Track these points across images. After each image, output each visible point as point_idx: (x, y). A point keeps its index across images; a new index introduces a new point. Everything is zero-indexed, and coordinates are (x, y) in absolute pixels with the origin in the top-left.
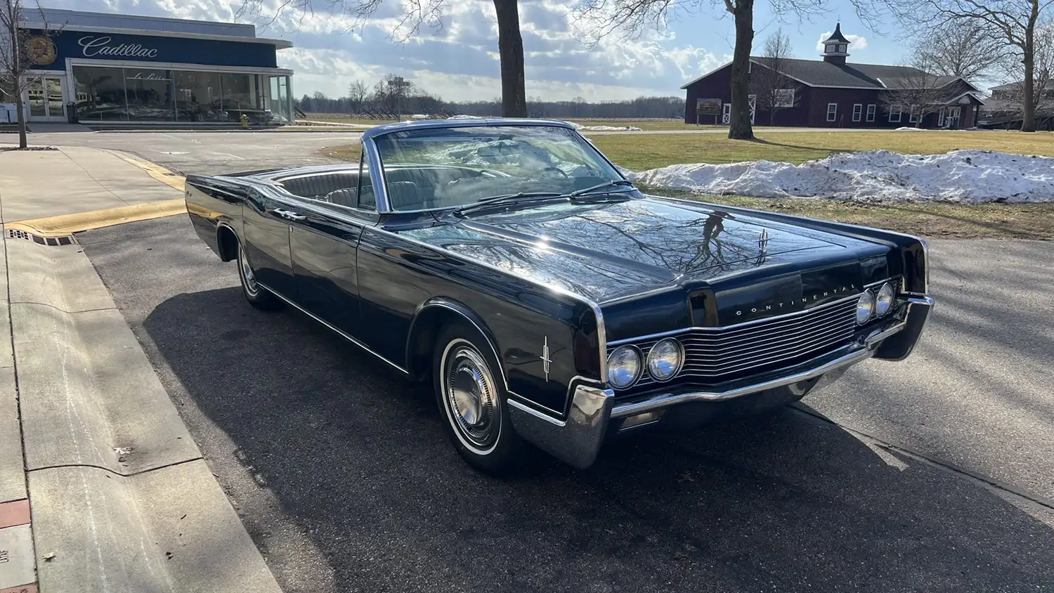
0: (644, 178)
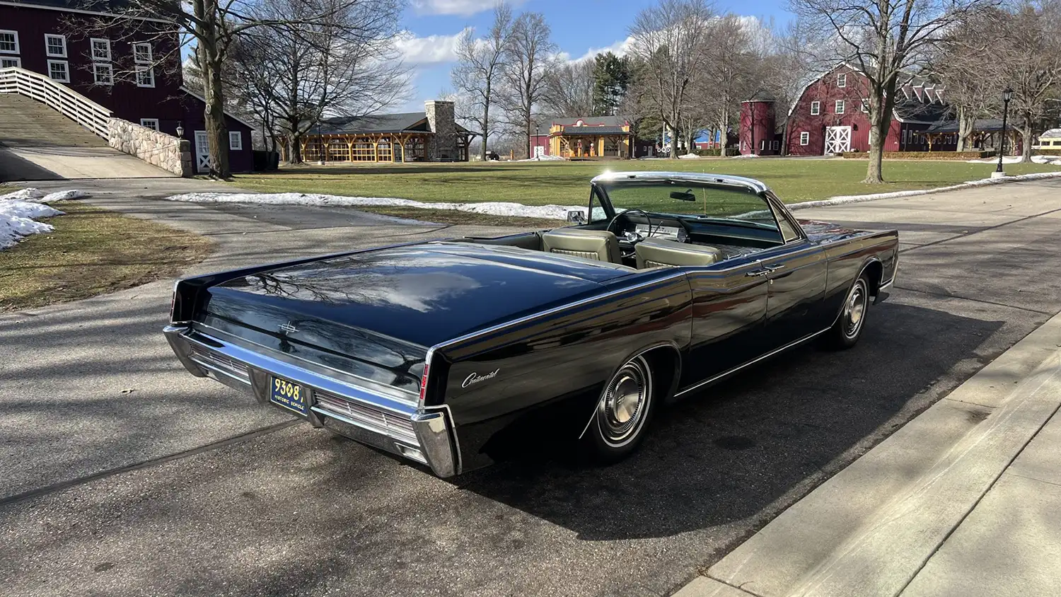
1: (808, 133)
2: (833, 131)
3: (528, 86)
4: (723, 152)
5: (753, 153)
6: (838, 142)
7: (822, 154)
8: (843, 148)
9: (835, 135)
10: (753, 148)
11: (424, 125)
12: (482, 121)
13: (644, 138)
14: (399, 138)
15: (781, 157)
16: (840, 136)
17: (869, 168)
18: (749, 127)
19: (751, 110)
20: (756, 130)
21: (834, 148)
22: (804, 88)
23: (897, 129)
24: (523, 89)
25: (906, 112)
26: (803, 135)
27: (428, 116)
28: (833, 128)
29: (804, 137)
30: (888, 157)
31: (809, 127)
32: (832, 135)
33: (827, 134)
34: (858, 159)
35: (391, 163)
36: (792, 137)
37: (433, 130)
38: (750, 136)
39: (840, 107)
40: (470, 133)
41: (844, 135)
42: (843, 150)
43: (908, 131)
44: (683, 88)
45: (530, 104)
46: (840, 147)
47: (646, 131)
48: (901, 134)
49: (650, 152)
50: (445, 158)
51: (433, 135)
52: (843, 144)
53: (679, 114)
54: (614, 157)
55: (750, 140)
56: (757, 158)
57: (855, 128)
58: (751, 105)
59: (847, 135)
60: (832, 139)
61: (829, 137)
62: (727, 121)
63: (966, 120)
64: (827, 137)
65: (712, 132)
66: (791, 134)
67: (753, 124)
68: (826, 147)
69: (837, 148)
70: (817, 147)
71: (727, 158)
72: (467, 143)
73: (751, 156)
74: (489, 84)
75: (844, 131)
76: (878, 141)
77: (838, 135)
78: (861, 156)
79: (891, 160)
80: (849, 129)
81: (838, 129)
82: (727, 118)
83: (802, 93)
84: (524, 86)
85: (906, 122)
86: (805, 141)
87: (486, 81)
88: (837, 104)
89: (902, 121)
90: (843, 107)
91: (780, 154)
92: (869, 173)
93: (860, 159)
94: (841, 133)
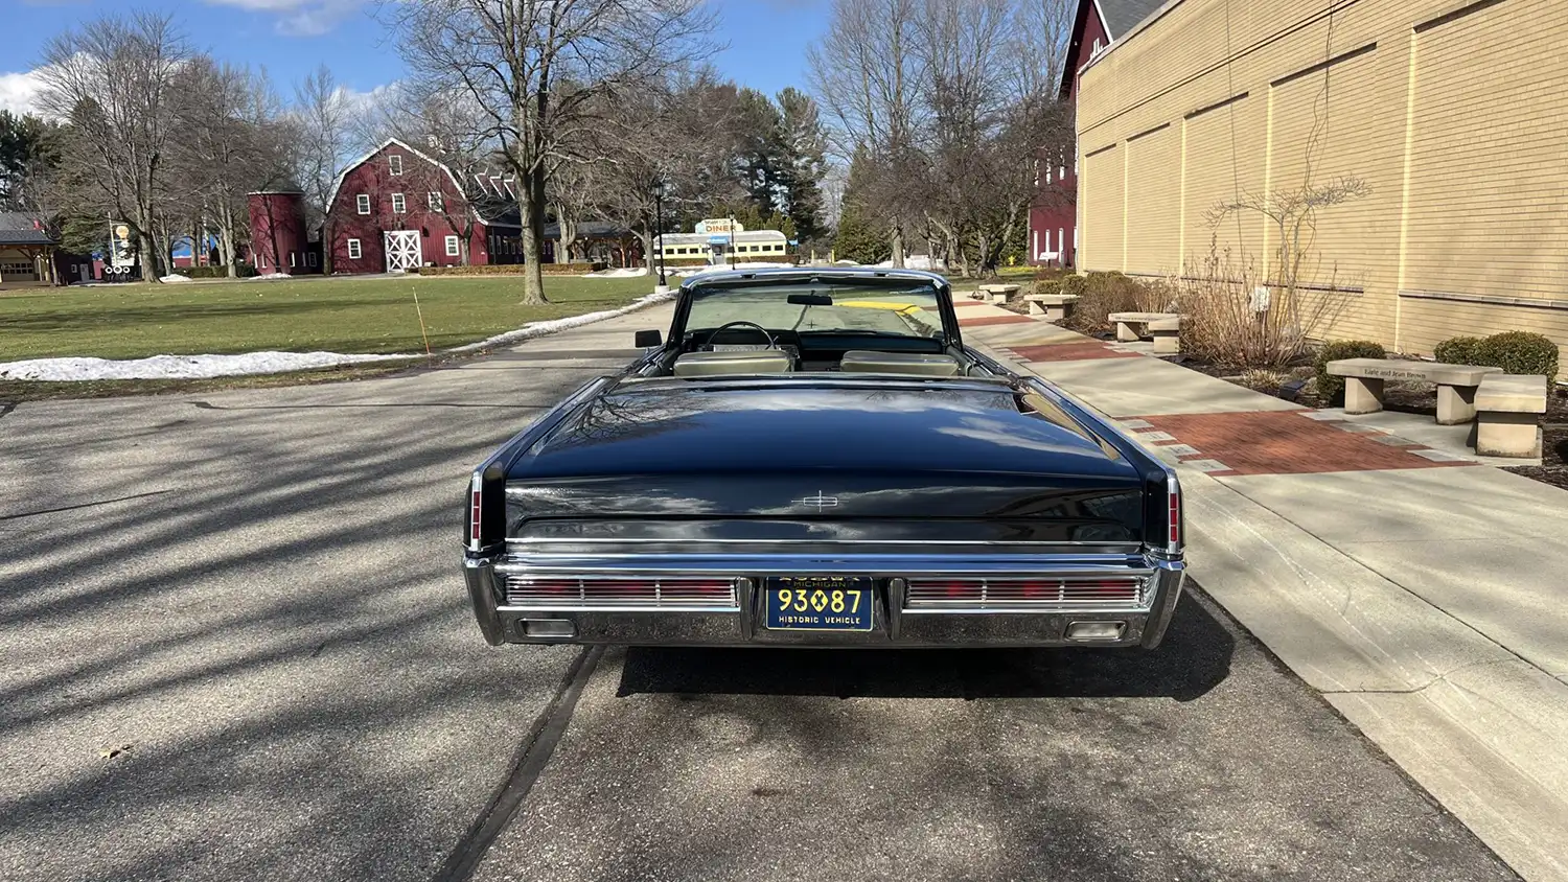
1: (358, 240)
2: (394, 238)
4: (231, 271)
5: (278, 271)
6: (403, 253)
7: (384, 270)
8: (412, 261)
9: (398, 243)
10: (278, 264)
13: (74, 250)
15: (325, 276)
16: (405, 245)
17: (527, 286)
18: (266, 233)
19: (266, 205)
20: (279, 236)
21: (400, 261)
22: (343, 175)
23: (482, 234)
25: (493, 212)
26: (352, 243)
28: (395, 233)
29: (354, 247)
30: (481, 272)
31: (360, 232)
32: (394, 244)
33: (387, 242)
34: (440, 277)
36: (335, 247)
38: (271, 246)
39: (397, 203)
41: (411, 243)
42: (413, 265)
43: (495, 238)
44: (152, 169)
46: (408, 261)
47: (76, 239)
48: (487, 241)
49: (85, 274)
52: (412, 255)
53: (151, 209)
54: (37, 283)
55: (272, 251)
56: (289, 278)
57: (425, 233)
58: (265, 198)
59: (415, 242)
60: (395, 249)
61: (390, 246)
62: (230, 223)
63: (567, 223)
64: (387, 246)
65: (195, 240)
66: (333, 243)
67: (271, 227)
68: (388, 261)
69: (404, 262)
70: (375, 261)
71: (239, 281)
73: (279, 275)
75: (410, 237)
76: (533, 247)
77: (403, 244)
78: (443, 272)
79: (486, 276)
80: (417, 234)
81: (402, 235)
82: (229, 218)
83: (341, 181)
85: (495, 224)
86: (355, 253)
88: (394, 200)
89: (486, 223)
90: (404, 203)
91: (323, 273)
92: (528, 291)
93: (443, 276)
94: (406, 241)
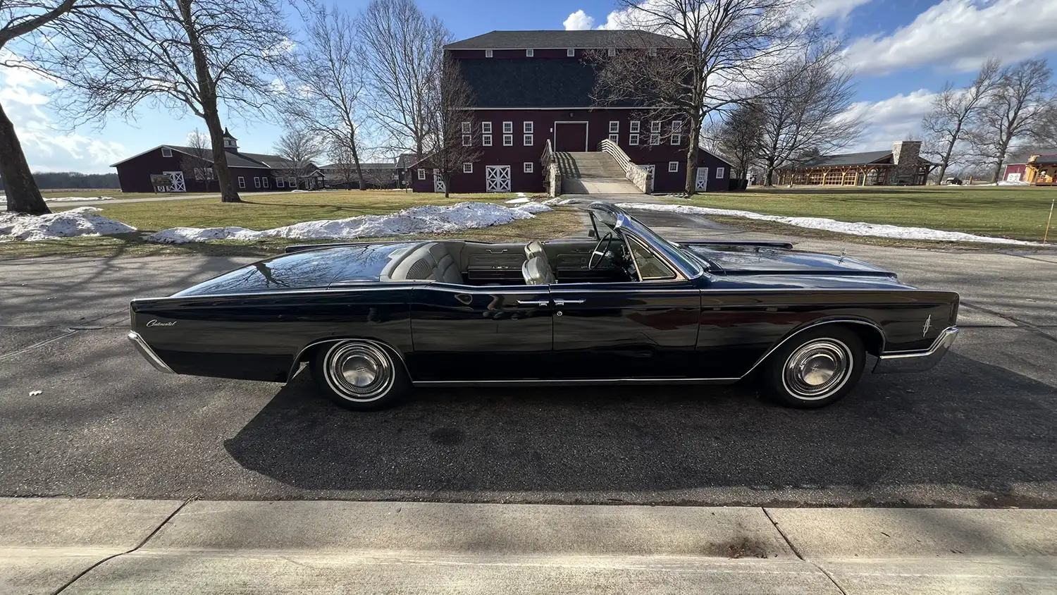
0: (277, 234)
3: (1011, 123)
11: (889, 158)
12: (945, 155)
14: (864, 169)
24: (1003, 127)
27: (894, 152)
35: (853, 186)
37: (896, 162)
40: (932, 164)
45: (1009, 138)
50: (901, 183)
51: (895, 166)
72: (927, 172)
74: (960, 124)
84: (1006, 124)
87: (957, 122)
